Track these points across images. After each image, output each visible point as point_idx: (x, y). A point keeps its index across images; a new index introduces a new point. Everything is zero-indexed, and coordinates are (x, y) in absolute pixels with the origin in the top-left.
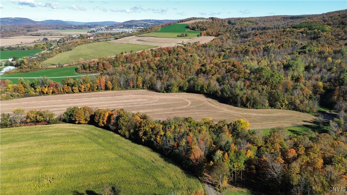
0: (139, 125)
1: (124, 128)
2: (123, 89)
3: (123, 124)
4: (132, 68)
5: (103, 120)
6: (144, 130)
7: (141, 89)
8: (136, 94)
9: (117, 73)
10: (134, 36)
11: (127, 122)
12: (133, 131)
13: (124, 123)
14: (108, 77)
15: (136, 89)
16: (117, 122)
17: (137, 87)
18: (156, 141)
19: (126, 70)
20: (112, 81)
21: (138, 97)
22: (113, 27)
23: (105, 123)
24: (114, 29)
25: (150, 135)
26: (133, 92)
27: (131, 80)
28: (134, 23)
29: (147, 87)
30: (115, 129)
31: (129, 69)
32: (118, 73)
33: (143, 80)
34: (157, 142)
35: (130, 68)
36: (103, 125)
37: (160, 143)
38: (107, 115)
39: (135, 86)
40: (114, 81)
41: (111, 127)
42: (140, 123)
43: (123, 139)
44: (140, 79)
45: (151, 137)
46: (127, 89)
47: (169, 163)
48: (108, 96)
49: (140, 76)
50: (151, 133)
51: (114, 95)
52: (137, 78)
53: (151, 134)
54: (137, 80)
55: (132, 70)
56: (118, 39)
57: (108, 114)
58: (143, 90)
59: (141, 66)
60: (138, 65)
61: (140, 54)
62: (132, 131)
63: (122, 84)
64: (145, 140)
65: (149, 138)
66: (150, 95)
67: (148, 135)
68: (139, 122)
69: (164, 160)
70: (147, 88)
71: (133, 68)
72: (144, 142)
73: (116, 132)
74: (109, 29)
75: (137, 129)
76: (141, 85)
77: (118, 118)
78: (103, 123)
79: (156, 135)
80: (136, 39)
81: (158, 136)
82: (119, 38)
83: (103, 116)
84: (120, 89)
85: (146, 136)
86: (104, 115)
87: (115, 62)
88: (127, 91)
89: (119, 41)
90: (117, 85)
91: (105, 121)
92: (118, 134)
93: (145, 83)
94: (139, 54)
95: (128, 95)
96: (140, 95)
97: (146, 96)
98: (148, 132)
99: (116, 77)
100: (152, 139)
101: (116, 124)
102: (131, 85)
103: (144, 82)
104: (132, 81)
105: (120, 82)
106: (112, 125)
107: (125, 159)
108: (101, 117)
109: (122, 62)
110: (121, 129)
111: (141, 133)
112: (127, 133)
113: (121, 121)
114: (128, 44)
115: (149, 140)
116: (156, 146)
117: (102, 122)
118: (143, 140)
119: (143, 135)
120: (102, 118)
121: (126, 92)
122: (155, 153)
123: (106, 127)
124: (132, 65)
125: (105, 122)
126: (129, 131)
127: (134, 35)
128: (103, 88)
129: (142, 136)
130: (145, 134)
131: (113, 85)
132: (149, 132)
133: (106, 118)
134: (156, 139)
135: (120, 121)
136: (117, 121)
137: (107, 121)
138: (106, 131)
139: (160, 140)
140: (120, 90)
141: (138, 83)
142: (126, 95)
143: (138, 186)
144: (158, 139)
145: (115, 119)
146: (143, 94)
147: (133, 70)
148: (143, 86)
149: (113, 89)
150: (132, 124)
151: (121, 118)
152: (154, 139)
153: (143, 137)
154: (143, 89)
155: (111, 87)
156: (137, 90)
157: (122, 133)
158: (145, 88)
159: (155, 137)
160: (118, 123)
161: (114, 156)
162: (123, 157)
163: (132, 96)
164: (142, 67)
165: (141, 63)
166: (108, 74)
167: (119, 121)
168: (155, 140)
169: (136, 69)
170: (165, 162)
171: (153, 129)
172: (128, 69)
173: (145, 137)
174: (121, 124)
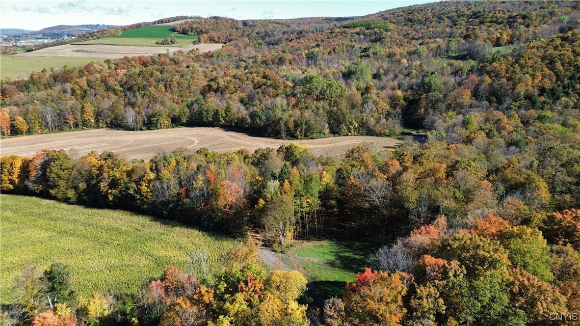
0: (97, 172)
1: (62, 183)
2: (53, 130)
3: (59, 177)
4: (69, 90)
5: (10, 174)
6: (109, 178)
7: (94, 128)
8: (83, 137)
9: (35, 101)
10: (68, 45)
11: (69, 170)
12: (86, 186)
13: (61, 173)
14: (15, 108)
15: (83, 129)
16: (44, 175)
17: (85, 125)
18: (140, 193)
19: (55, 94)
20: (25, 116)
21: (89, 142)
22: (19, 37)
23: (17, 181)
24: (22, 40)
25: (126, 183)
26: (77, 134)
27: (69, 111)
28: (66, 30)
29: (107, 123)
30: (41, 190)
31: (62, 94)
32: (37, 100)
33: (95, 110)
34: (142, 195)
35: (65, 92)
36: (11, 187)
37: (149, 197)
38: (18, 164)
39: (80, 123)
40: (30, 115)
41: (30, 185)
42: (101, 168)
43: (64, 205)
44: (90, 110)
45: (128, 188)
46: (62, 130)
47: (174, 226)
48: (20, 145)
49: (89, 103)
50: (126, 179)
51: (33, 142)
52: (83, 108)
53: (126, 181)
54: (82, 111)
55: (69, 95)
56: (33, 50)
57: (20, 161)
58: (99, 130)
59: (88, 87)
60: (81, 84)
61: (85, 70)
62: (82, 186)
63: (49, 120)
64: (115, 197)
65: (124, 191)
66: (114, 136)
67: (120, 185)
68: (97, 166)
69: (161, 224)
70: (106, 126)
71: (71, 92)
72: (113, 201)
73: (45, 195)
74: (11, 40)
75: (93, 182)
76: (93, 121)
77: (45, 166)
78: (12, 182)
79: (138, 182)
80: (73, 49)
81: (144, 183)
82: (36, 50)
83: (8, 166)
84: (45, 131)
85: (115, 188)
86: (11, 164)
87: (30, 85)
88: (62, 134)
89: (36, 53)
90: (39, 124)
91: (15, 177)
92: (51, 199)
93: (100, 116)
94: (82, 68)
95: (66, 139)
96: (92, 138)
97: (106, 138)
98: (119, 179)
99: (34, 107)
100: (131, 192)
101: (43, 178)
102: (71, 122)
103: (98, 115)
104: (71, 113)
105: (44, 118)
106: (34, 182)
107: (71, 235)
108: (5, 170)
109: (45, 85)
110: (55, 186)
111: (103, 186)
112: (71, 194)
113: (54, 168)
114: (56, 57)
115: (123, 195)
116: (141, 203)
117: (9, 180)
118: (111, 198)
119: (109, 189)
120: (8, 171)
121: (61, 136)
122: (140, 217)
123: (20, 190)
124: (68, 86)
125: (15, 179)
126: (76, 188)
127: (67, 43)
128: (6, 132)
129: (107, 191)
130: (113, 184)
131: (28, 123)
132: (122, 179)
133: (16, 171)
134: (139, 189)
135: (51, 170)
136: (45, 171)
137: (19, 176)
138: (19, 197)
139: (149, 190)
140: (46, 133)
141: (85, 116)
142: (60, 140)
143: (110, 271)
144: (144, 188)
145: (39, 167)
146: (100, 136)
147: (73, 95)
148: (97, 121)
149: (29, 132)
150: (80, 173)
151: (52, 163)
152: (135, 190)
153: (110, 191)
154: (98, 127)
155: (25, 128)
156: (85, 131)
157: (60, 195)
158: (101, 125)
159: (137, 187)
160: (47, 174)
161: (44, 235)
162: (65, 232)
163: (76, 140)
164: (91, 88)
165: (88, 82)
166: (17, 105)
167: (48, 170)
168: (138, 191)
169: (78, 92)
170: (163, 227)
171: (129, 174)
172: (60, 93)
173: (114, 191)
174: (55, 175)
